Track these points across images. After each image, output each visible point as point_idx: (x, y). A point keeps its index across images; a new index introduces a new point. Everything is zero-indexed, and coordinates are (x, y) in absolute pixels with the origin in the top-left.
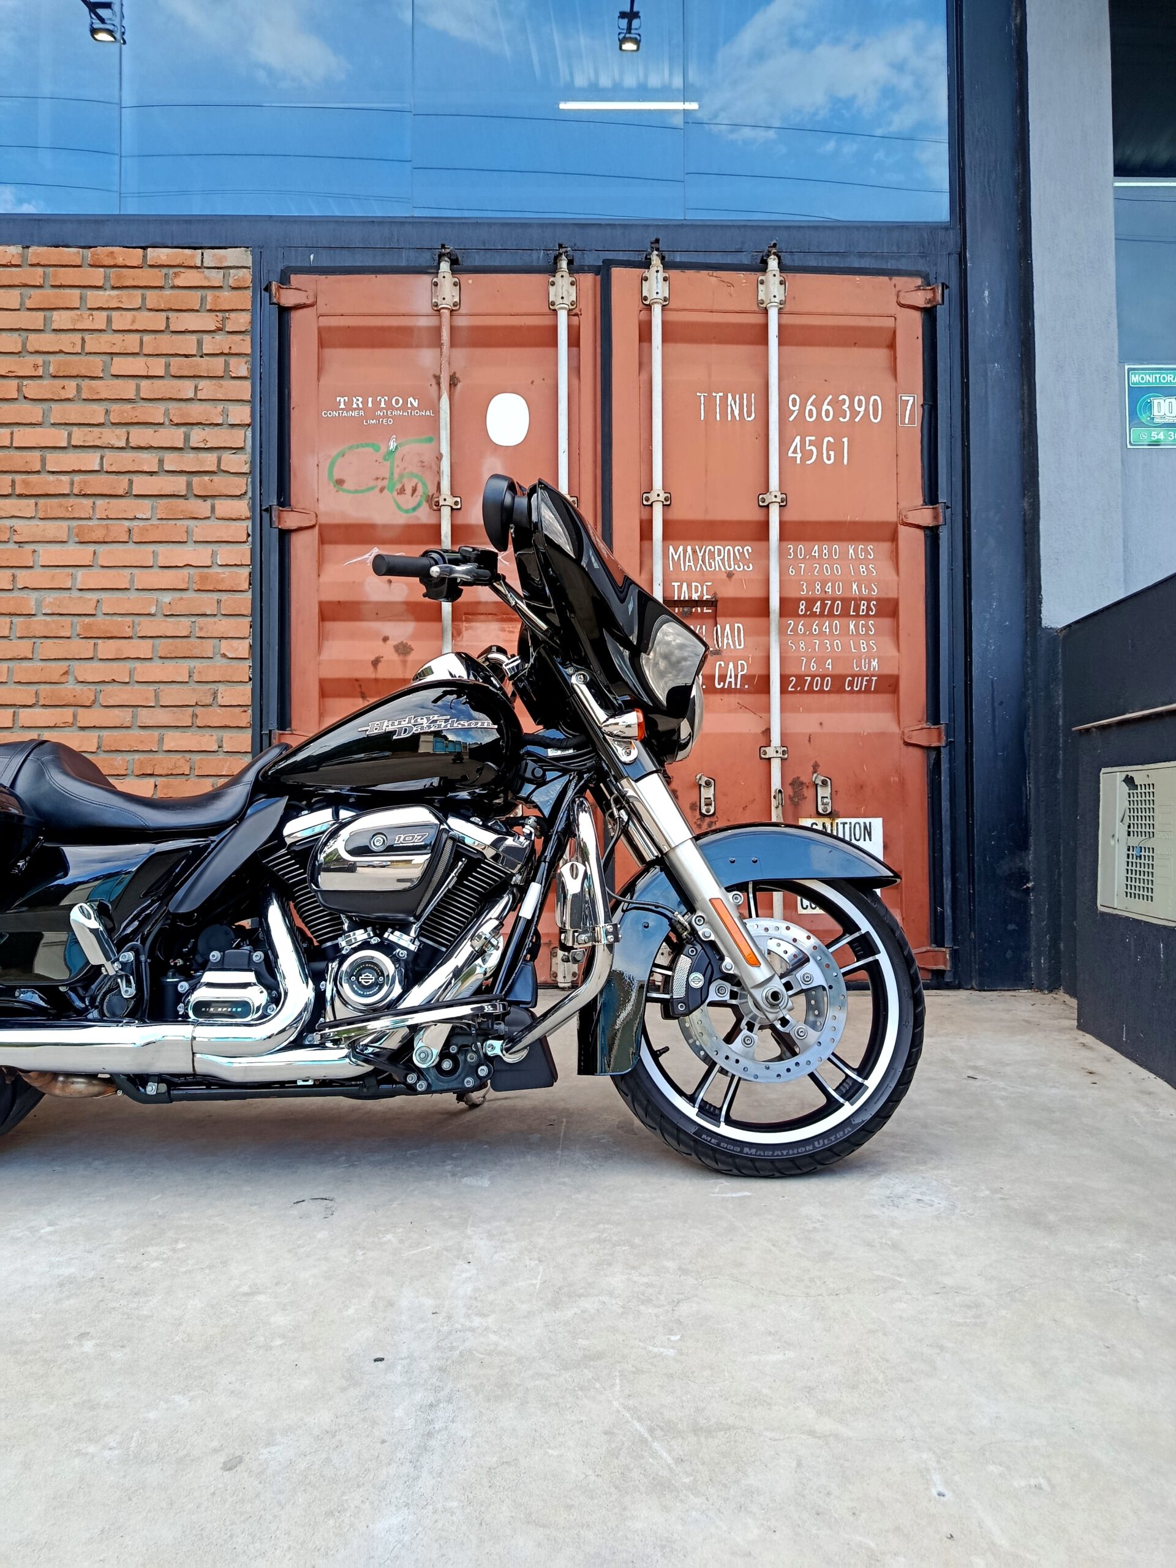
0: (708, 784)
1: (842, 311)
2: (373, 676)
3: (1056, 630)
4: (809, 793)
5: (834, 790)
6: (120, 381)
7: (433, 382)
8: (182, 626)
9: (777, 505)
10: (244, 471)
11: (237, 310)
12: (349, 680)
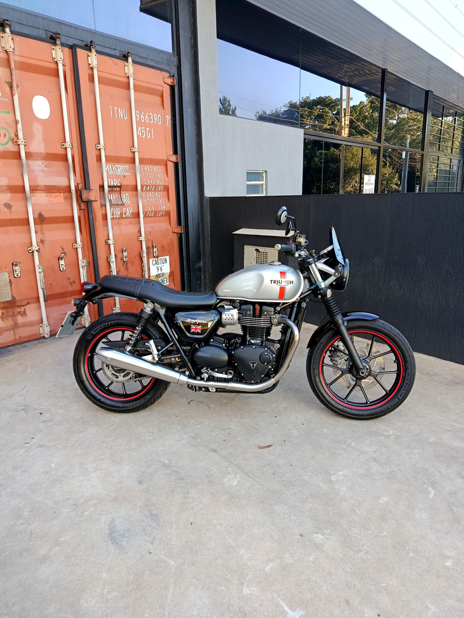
0: (125, 251)
3: (209, 198)
4: (151, 250)
5: (157, 249)
9: (138, 152)
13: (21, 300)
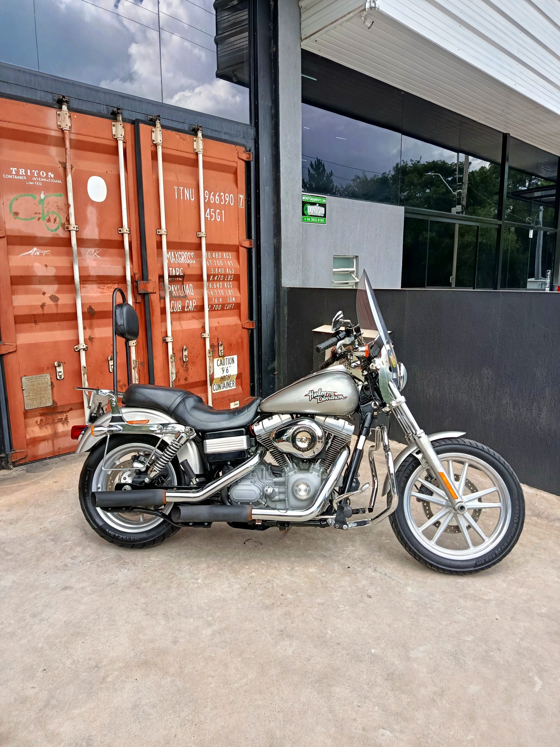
0: (186, 350)
1: (221, 157)
2: (42, 313)
3: (288, 288)
4: (216, 349)
5: (224, 347)
7: (60, 165)
9: (205, 237)
12: (29, 315)
13: (63, 406)
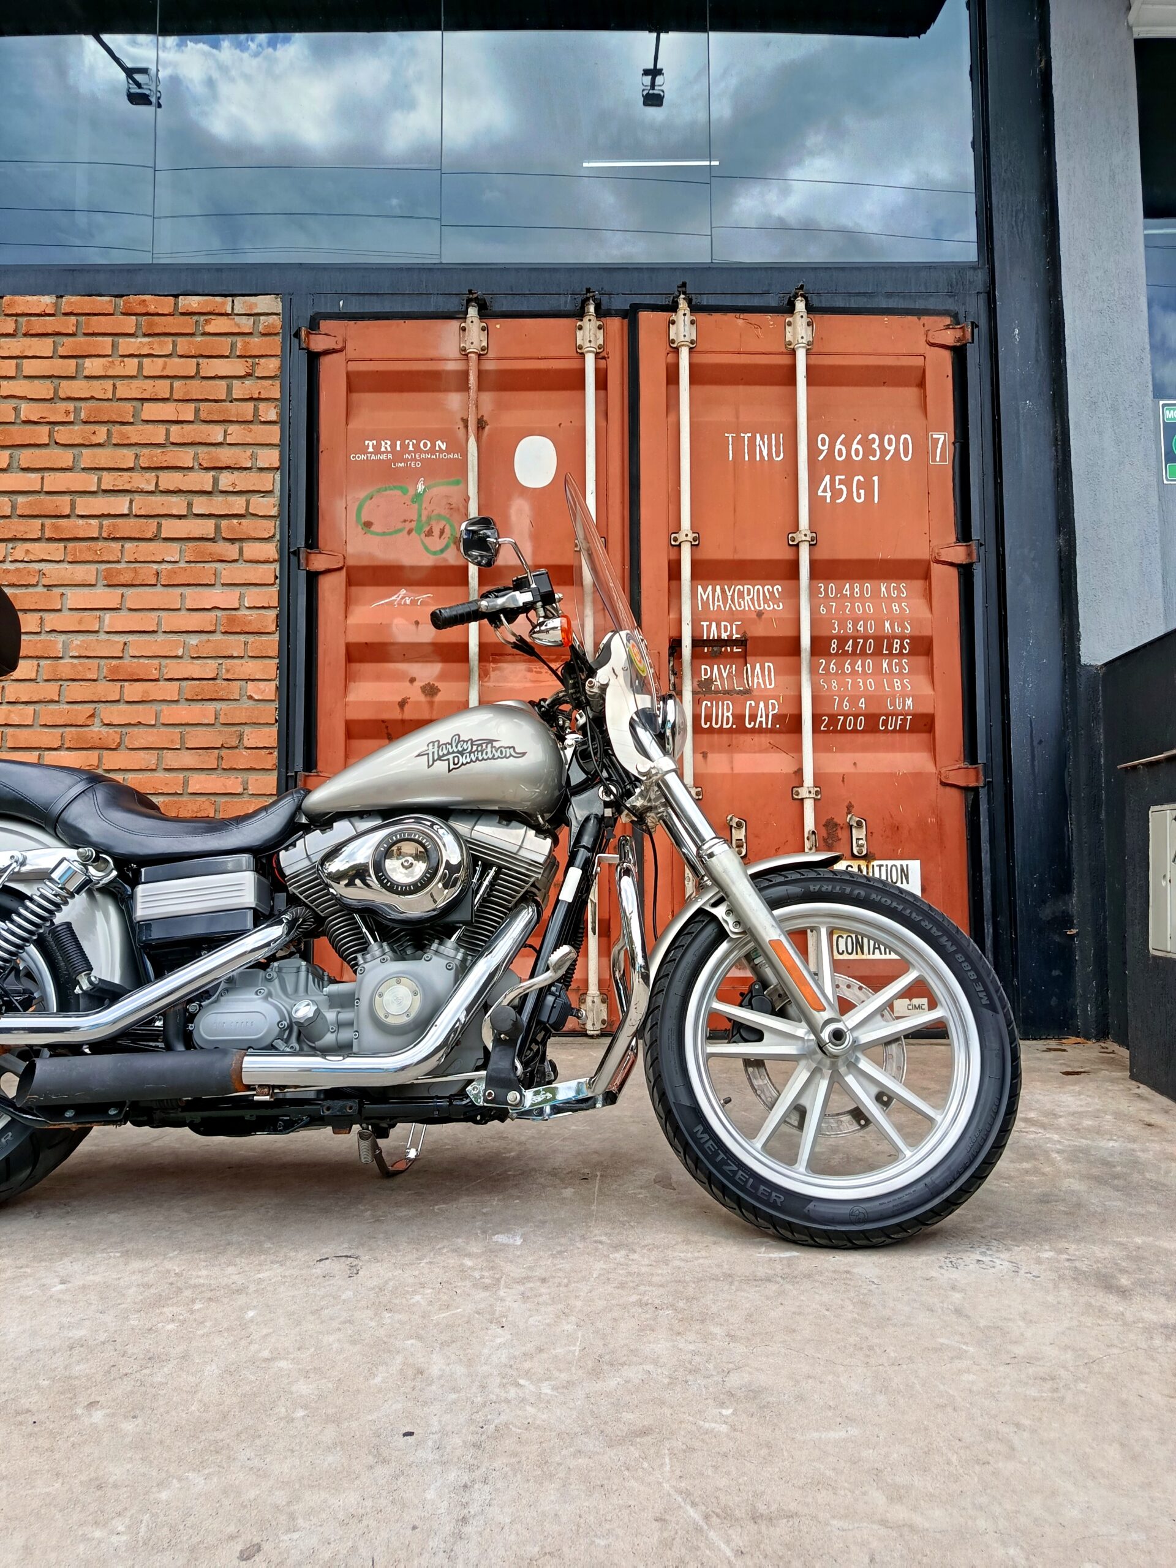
0: (739, 825)
1: (870, 351)
2: (399, 717)
3: (1096, 667)
4: (843, 835)
5: (869, 831)
6: (150, 427)
7: (461, 425)
8: (208, 668)
9: (807, 544)
10: (272, 513)
11: (267, 356)
12: (376, 721)
